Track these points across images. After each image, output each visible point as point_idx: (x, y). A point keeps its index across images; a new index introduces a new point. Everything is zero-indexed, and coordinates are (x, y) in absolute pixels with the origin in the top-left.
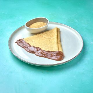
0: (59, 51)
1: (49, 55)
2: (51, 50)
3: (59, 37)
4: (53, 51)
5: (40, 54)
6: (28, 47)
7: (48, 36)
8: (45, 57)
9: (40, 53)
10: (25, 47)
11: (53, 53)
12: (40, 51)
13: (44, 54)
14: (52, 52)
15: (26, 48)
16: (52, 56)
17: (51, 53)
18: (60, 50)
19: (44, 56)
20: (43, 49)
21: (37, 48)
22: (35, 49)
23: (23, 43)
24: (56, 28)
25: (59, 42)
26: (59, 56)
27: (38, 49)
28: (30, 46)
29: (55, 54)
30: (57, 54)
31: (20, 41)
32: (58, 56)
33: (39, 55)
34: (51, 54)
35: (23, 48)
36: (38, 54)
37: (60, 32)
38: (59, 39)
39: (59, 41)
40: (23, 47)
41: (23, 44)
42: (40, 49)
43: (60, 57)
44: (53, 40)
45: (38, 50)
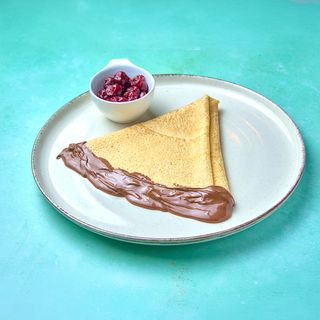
0: (214, 187)
1: (177, 202)
2: (185, 184)
3: (215, 132)
4: (193, 186)
5: (145, 199)
6: (103, 174)
7: (177, 130)
8: (165, 210)
9: (144, 194)
10: (90, 172)
11: (194, 194)
12: (144, 189)
13: (160, 200)
14: (188, 190)
15: (95, 175)
16: (191, 205)
17: (186, 194)
18: (221, 183)
19: (159, 205)
20: (155, 179)
21: (134, 175)
22: (129, 180)
23: (84, 158)
24: (204, 100)
25: (216, 153)
26: (216, 205)
27: (137, 179)
28: (110, 169)
29: (200, 199)
30: (209, 196)
31: (75, 150)
32: (212, 203)
33: (141, 201)
34: (187, 198)
35: (85, 176)
36: (140, 198)
37: (220, 113)
38: (216, 140)
39: (214, 147)
40: (84, 172)
41: (84, 162)
42: (147, 180)
43: (218, 208)
44: (193, 145)
45: (138, 185)
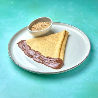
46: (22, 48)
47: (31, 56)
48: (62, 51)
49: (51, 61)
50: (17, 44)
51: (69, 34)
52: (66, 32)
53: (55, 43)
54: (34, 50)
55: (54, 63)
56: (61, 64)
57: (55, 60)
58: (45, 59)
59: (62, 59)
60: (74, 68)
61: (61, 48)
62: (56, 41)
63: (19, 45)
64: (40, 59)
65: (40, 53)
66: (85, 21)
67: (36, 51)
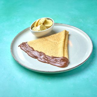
46: (24, 50)
47: (36, 57)
48: (66, 50)
49: (56, 61)
50: (19, 46)
51: (69, 33)
52: (66, 31)
53: (57, 43)
54: (37, 51)
55: (60, 62)
56: (67, 62)
57: (60, 59)
58: (50, 58)
59: (67, 58)
60: (81, 65)
61: (64, 47)
62: (58, 41)
63: (21, 47)
64: (45, 59)
65: (44, 53)
66: (81, 20)
67: (39, 51)
